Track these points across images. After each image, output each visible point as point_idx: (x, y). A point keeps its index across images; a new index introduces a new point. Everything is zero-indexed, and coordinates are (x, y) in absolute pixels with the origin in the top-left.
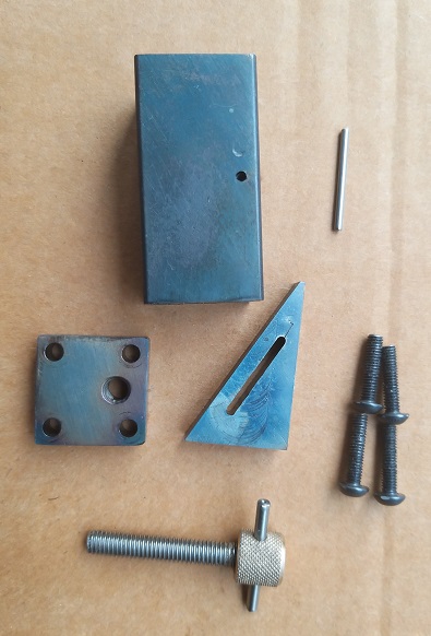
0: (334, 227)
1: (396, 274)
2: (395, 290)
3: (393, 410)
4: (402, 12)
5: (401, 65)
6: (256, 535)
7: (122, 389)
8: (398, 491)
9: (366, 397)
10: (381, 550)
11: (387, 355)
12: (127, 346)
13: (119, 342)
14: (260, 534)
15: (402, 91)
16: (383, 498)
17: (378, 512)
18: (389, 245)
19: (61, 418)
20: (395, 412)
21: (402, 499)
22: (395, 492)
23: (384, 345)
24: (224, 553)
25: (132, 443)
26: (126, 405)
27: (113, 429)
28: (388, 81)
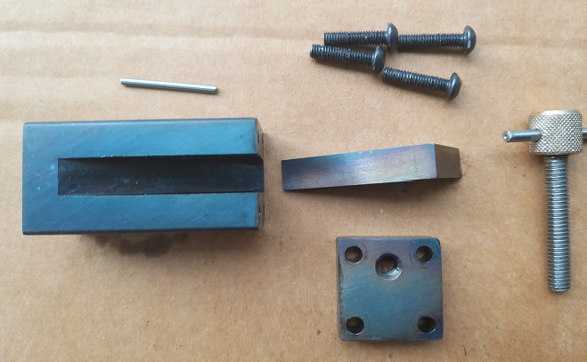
0: (215, 93)
1: (256, 33)
2: (271, 33)
3: (384, 37)
4: (11, 26)
5: (60, 27)
6: (536, 139)
7: (388, 261)
8: (461, 32)
9: (369, 61)
10: (517, 48)
11: (331, 41)
12: (347, 259)
13: (343, 266)
14: (535, 136)
15: (84, 27)
16: (469, 46)
17: (481, 50)
18: (228, 39)
19: (418, 317)
20: (386, 35)
21: (469, 28)
22: (463, 35)
23: (322, 44)
24: (556, 166)
25: (439, 251)
26: (403, 257)
27: (426, 268)
28: (75, 39)
